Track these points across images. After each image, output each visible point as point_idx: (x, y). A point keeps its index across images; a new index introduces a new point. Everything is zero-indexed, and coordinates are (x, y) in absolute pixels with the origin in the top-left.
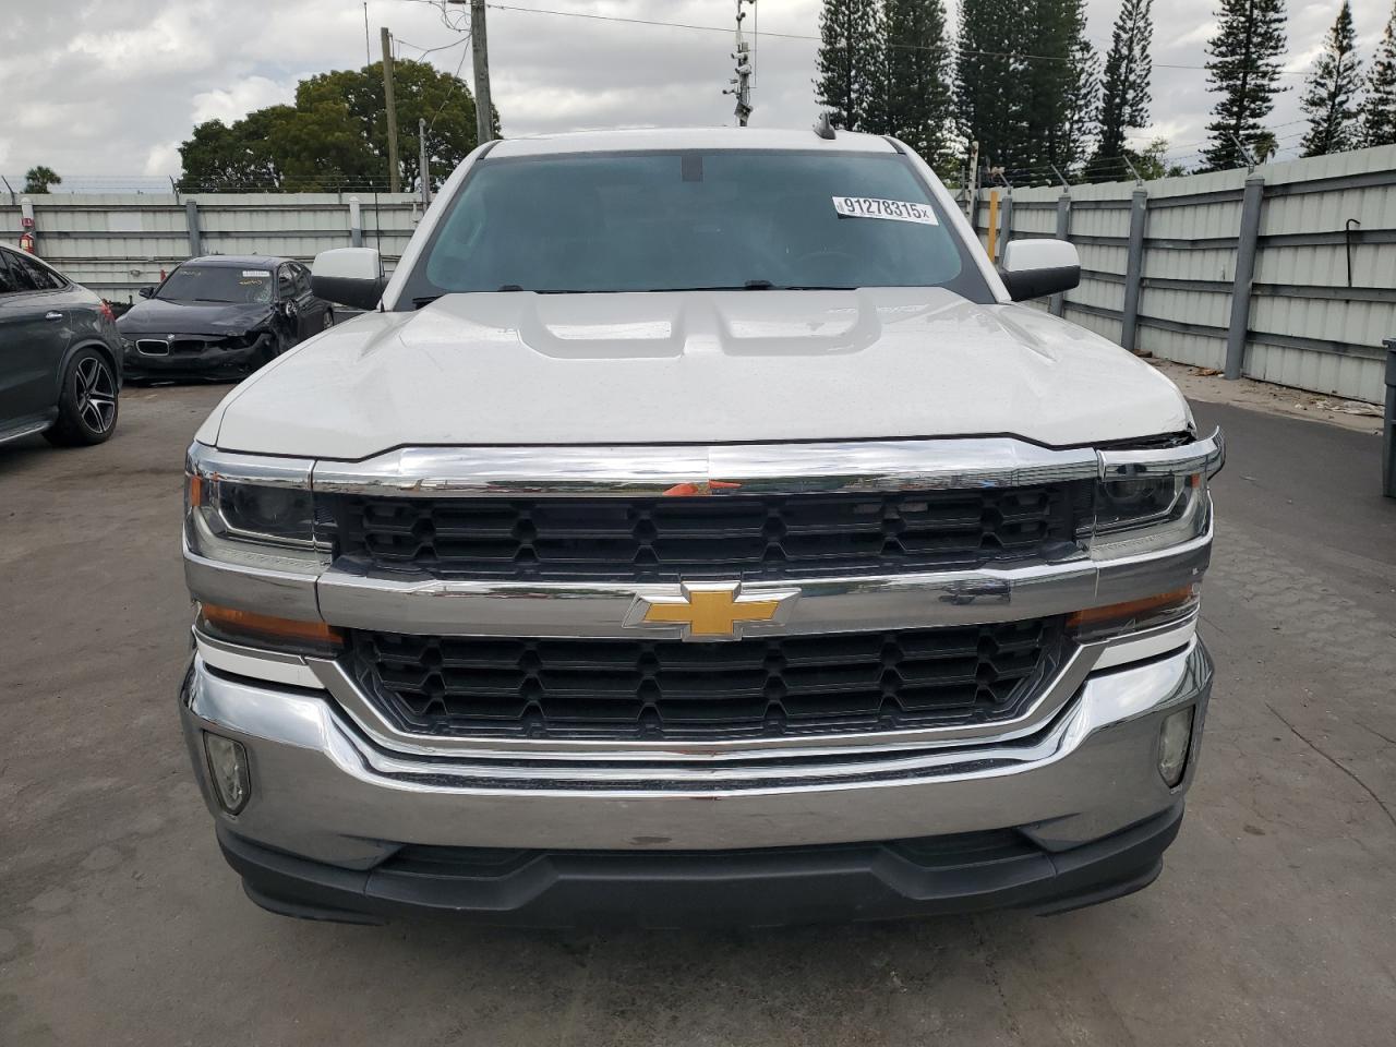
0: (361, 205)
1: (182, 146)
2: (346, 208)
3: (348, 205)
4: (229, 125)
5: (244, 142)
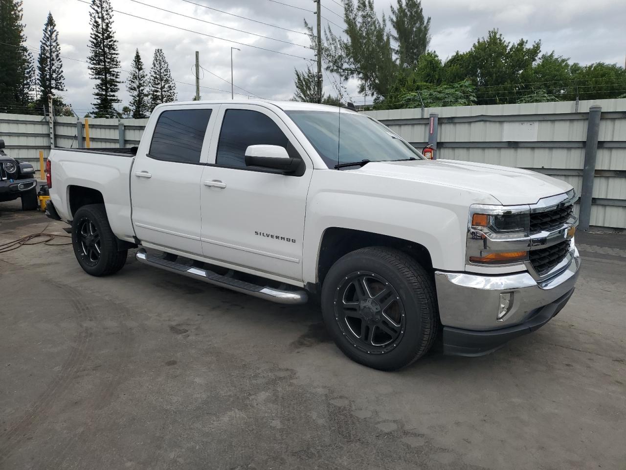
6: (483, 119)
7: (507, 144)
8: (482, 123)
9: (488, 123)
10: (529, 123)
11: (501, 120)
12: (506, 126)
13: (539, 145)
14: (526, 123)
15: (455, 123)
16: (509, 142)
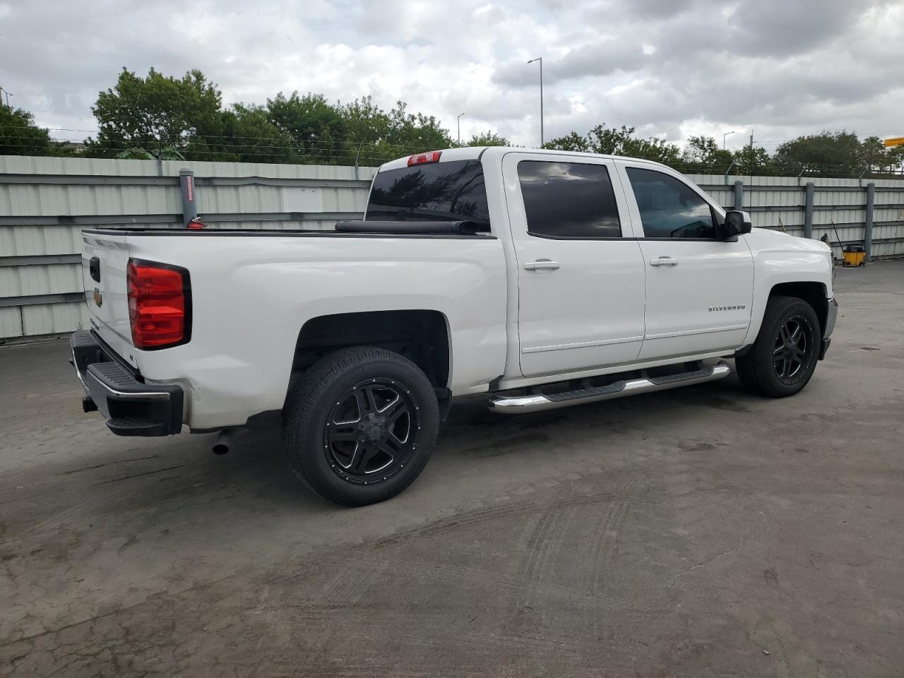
6: (256, 182)
7: (289, 216)
8: (253, 187)
9: (261, 188)
10: (311, 190)
11: (279, 184)
12: (286, 193)
13: (326, 217)
14: (307, 190)
15: (215, 187)
16: (292, 214)
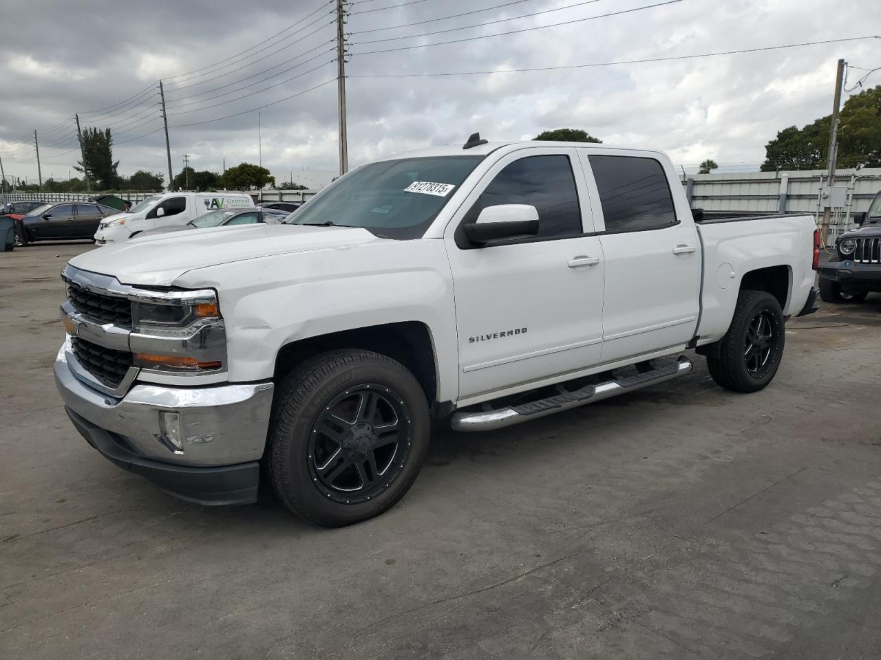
0: (789, 179)
1: (768, 144)
2: (778, 181)
3: (781, 179)
4: (800, 128)
5: (808, 139)
